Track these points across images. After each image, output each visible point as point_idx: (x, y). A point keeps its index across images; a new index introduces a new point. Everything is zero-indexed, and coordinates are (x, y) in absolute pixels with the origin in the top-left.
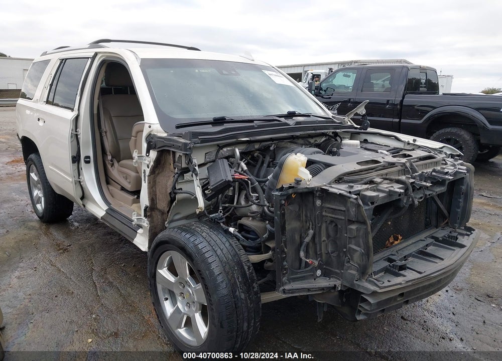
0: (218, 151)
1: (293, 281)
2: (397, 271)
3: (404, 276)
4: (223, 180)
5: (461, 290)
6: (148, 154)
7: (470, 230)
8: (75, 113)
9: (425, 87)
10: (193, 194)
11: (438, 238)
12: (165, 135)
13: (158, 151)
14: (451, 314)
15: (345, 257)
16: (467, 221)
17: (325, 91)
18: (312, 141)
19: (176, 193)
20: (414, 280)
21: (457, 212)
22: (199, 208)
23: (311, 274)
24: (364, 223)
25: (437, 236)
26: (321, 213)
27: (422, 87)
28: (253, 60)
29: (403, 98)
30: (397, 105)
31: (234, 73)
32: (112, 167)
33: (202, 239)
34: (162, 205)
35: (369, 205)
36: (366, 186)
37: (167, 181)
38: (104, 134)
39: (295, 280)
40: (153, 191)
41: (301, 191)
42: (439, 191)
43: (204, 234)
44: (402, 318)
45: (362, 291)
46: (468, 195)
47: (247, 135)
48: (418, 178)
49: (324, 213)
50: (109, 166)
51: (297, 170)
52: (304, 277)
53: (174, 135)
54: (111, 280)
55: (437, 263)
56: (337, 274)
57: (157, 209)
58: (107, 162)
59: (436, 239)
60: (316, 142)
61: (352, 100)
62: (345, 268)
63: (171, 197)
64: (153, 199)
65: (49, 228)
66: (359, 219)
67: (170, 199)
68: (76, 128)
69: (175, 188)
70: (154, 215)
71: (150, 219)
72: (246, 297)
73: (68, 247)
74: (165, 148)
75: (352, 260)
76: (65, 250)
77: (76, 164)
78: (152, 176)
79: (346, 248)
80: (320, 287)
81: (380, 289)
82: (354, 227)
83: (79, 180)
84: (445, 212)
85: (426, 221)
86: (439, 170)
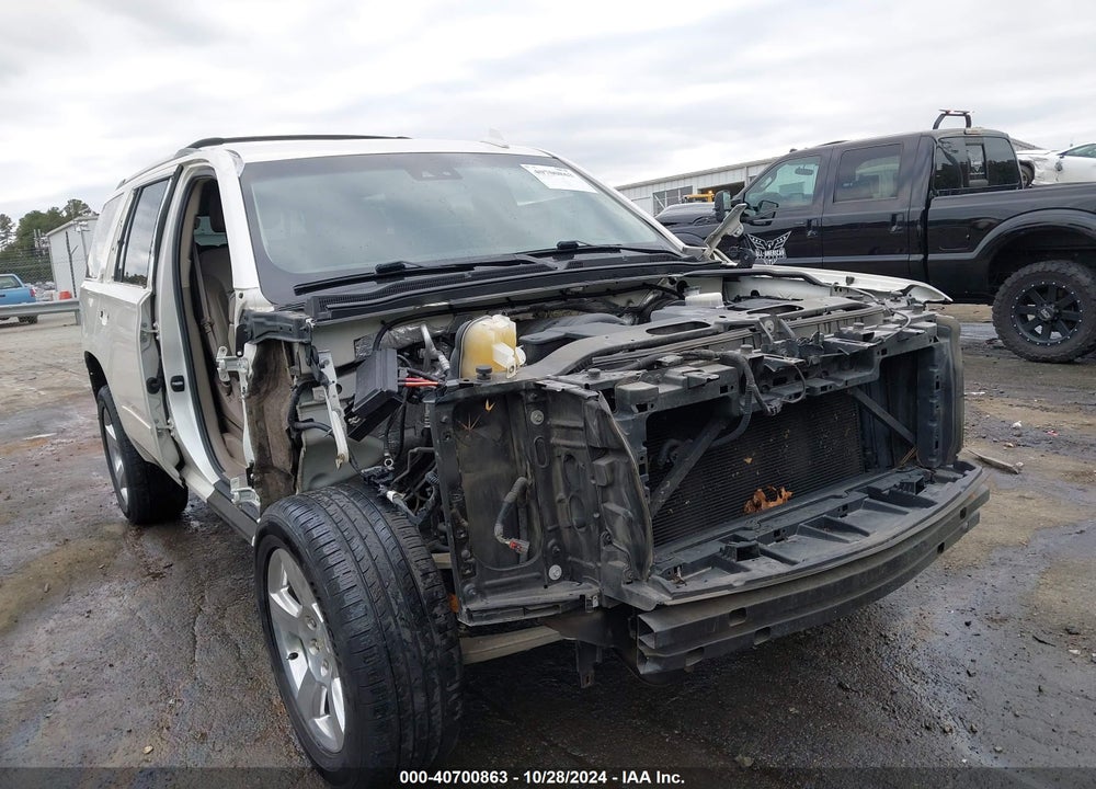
0: (381, 335)
1: (493, 593)
2: (734, 560)
3: (747, 570)
4: (376, 391)
5: (1004, 620)
6: (239, 353)
7: (963, 467)
8: (149, 290)
9: (985, 177)
10: (327, 428)
11: (879, 491)
12: (270, 309)
13: (258, 344)
14: (964, 674)
15: (600, 532)
16: (958, 451)
17: (756, 209)
18: (621, 302)
19: (300, 431)
20: (770, 577)
21: (931, 431)
22: (338, 458)
23: (535, 574)
24: (621, 451)
25: (879, 487)
26: (548, 438)
27: (973, 178)
28: (506, 147)
29: (928, 204)
30: (913, 223)
31: (448, 174)
32: (229, 394)
33: (322, 518)
34: (281, 458)
35: (632, 412)
36: (634, 373)
37: (279, 406)
38: (208, 328)
39: (497, 589)
40: (260, 430)
41: (488, 392)
42: (852, 380)
43: (331, 509)
44: (841, 685)
45: (638, 605)
46: (950, 390)
47: (445, 295)
48: (784, 351)
49: (553, 440)
50: (223, 394)
51: (490, 351)
52: (519, 581)
53: (288, 307)
54: (229, 630)
55: (847, 542)
56: (591, 571)
57: (273, 467)
58: (219, 387)
59: (875, 494)
60: (631, 305)
61: (814, 223)
62: (603, 556)
63: (290, 438)
64: (261, 448)
65: (140, 535)
66: (609, 442)
67: (289, 443)
68: (153, 320)
69: (297, 420)
70: (269, 481)
71: (260, 490)
72: (415, 638)
73: (166, 570)
74: (268, 336)
75: (615, 537)
76: (156, 576)
77: (160, 394)
78: (254, 398)
79: (598, 511)
80: (547, 601)
81: (673, 599)
82: (603, 462)
83: (167, 427)
84: (903, 431)
85: (865, 456)
86: (849, 332)
